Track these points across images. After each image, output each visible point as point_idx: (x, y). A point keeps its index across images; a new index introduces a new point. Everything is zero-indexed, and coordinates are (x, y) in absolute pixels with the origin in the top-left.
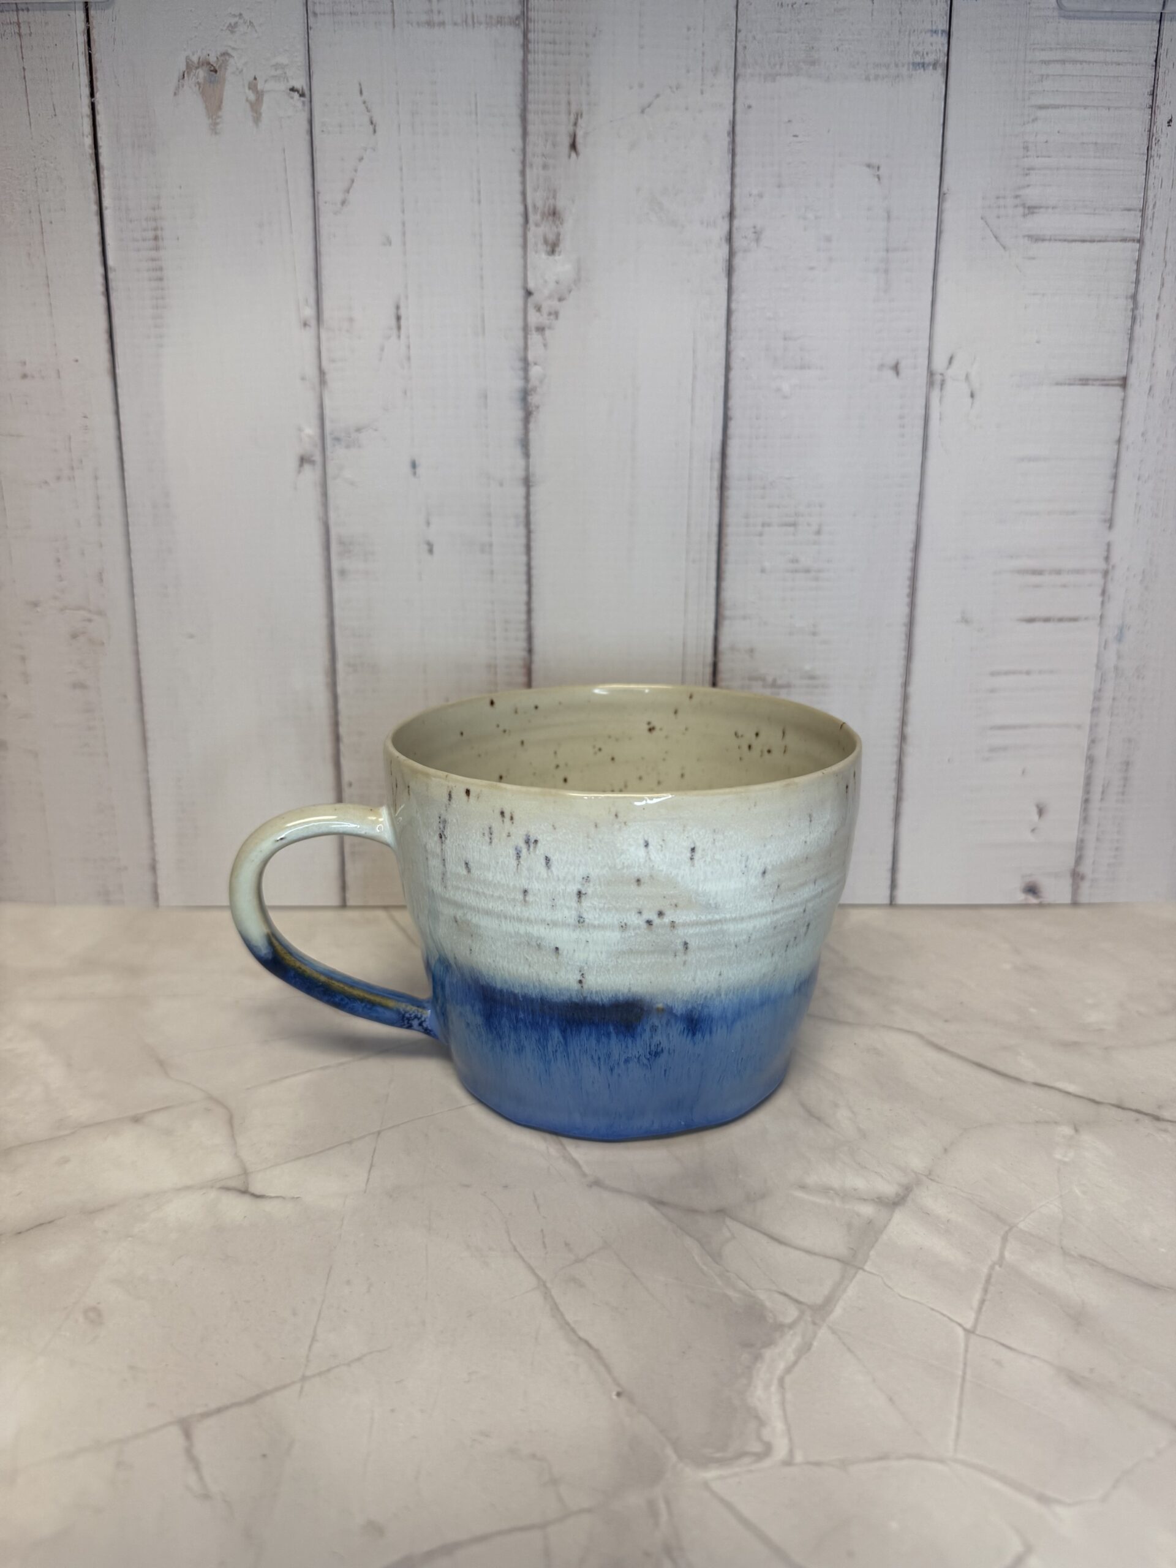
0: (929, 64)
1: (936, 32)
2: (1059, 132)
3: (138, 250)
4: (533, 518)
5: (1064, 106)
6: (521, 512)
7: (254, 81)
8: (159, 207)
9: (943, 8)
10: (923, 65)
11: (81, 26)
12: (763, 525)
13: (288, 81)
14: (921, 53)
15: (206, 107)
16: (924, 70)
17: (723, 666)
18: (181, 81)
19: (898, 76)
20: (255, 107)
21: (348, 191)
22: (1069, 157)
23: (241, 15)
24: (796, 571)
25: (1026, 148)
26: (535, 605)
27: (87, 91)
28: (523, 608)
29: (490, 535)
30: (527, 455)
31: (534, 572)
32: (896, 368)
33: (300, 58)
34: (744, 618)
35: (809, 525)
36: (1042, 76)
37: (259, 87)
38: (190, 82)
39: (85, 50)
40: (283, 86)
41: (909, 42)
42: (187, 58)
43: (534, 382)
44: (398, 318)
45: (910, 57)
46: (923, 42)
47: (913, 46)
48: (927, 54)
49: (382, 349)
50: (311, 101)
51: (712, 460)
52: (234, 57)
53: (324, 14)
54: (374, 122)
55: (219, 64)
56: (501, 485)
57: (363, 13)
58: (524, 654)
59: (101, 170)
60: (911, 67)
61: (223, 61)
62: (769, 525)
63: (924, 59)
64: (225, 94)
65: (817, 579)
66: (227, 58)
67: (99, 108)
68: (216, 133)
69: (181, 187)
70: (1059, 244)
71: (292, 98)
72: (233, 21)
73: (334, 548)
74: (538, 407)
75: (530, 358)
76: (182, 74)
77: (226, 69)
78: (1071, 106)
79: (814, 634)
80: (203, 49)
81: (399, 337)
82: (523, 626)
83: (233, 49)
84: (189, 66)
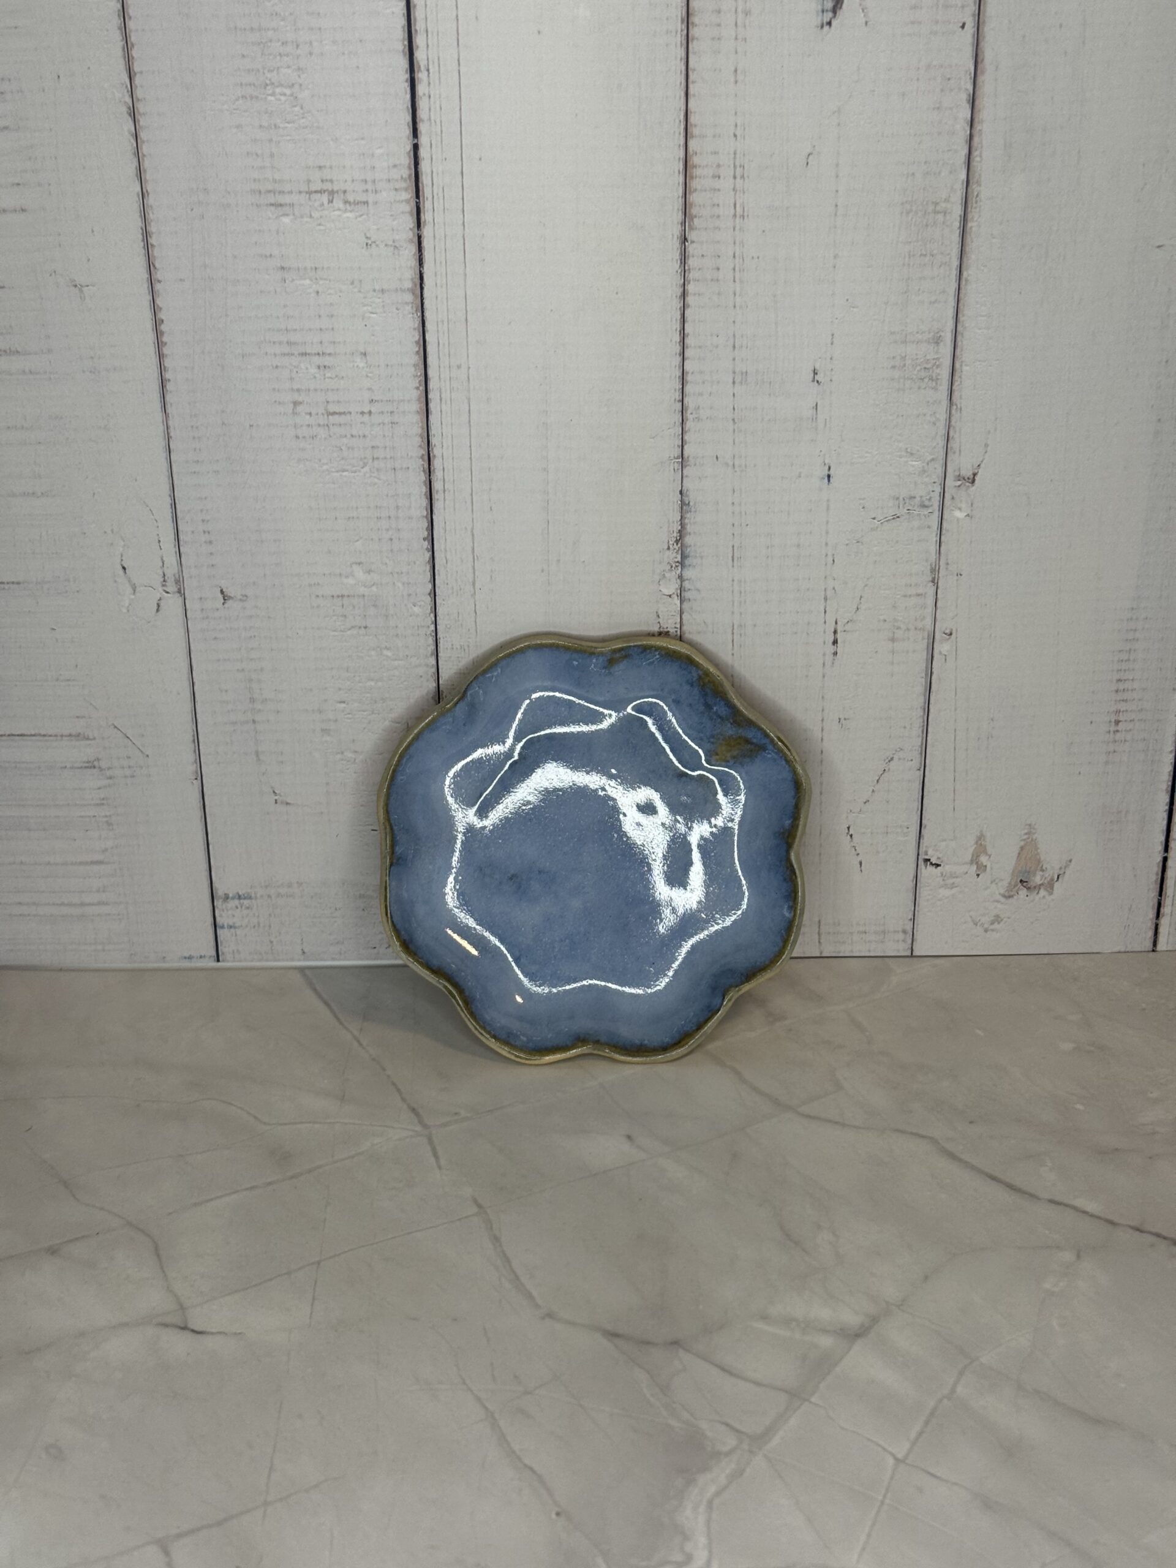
0: (233, 898)
1: (231, 927)
2: (75, 840)
3: (1142, 710)
4: (678, 418)
5: (72, 864)
6: (689, 425)
7: (979, 873)
8: (1109, 752)
9: (225, 947)
10: (240, 897)
11: (1164, 922)
12: (370, 412)
13: (942, 874)
14: (243, 907)
15: (1037, 849)
16: (238, 894)
17: (410, 222)
18: (1062, 872)
19: (266, 887)
20: (981, 848)
21: (885, 770)
22: (58, 817)
23: (986, 931)
24: (319, 354)
25: (109, 824)
26: (677, 304)
27: (1170, 863)
28: (690, 299)
29: (734, 395)
30: (681, 492)
31: (678, 349)
32: (226, 598)
33: (924, 893)
34: (382, 290)
35: (310, 414)
36: (104, 891)
37: (975, 867)
38: (1051, 872)
39: (1165, 899)
40: (946, 868)
41: (258, 916)
42: (1051, 894)
43: (673, 575)
44: (835, 642)
45: (255, 907)
46: (243, 917)
47: (254, 914)
48: (237, 907)
49: (858, 609)
50: (918, 855)
51: (444, 491)
52: (1000, 894)
53: (895, 932)
54: (849, 837)
55: (1017, 888)
56: (717, 458)
57: (851, 933)
58: (691, 236)
59: (1170, 789)
60: (253, 895)
61: (1012, 891)
62: (362, 413)
63: (240, 903)
64: (1014, 862)
65: (289, 343)
66: (1007, 894)
67: (1160, 848)
68: (1030, 825)
69: (1080, 773)
70: (50, 734)
71: (938, 858)
72: (996, 926)
73: (945, 373)
74: (669, 548)
75: (678, 602)
76: (1060, 879)
77: (1010, 883)
78: (65, 864)
79: (283, 268)
80: (1033, 901)
81: (836, 623)
82: (691, 276)
83: (998, 901)
84: (1050, 886)
